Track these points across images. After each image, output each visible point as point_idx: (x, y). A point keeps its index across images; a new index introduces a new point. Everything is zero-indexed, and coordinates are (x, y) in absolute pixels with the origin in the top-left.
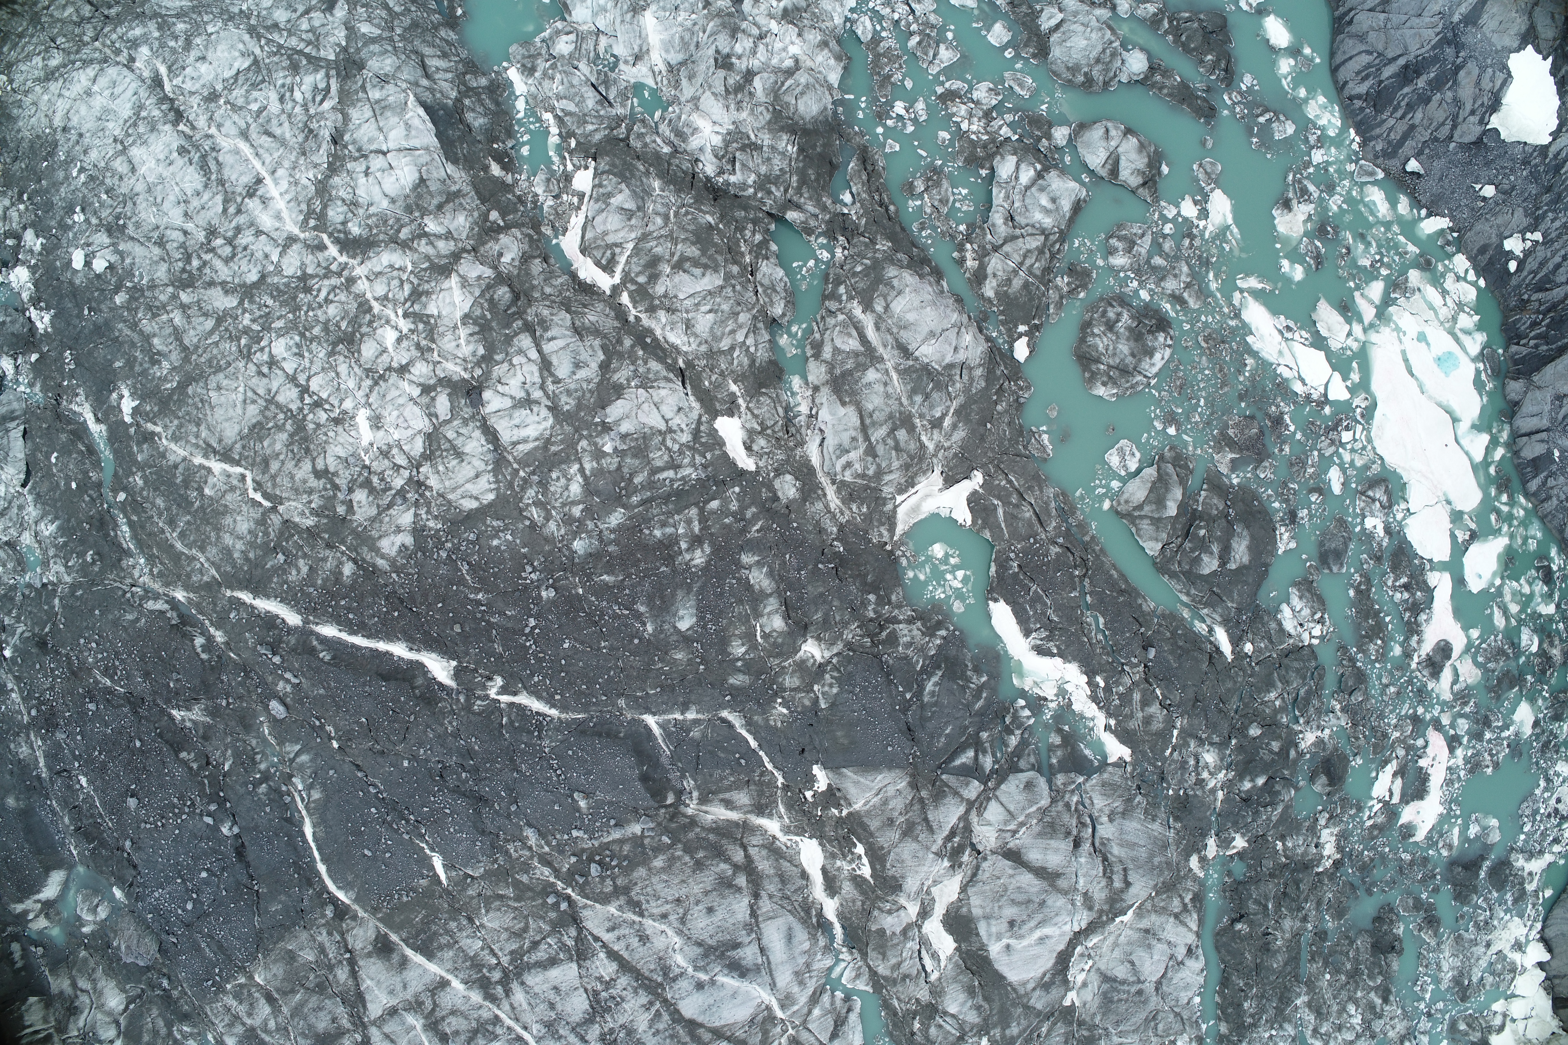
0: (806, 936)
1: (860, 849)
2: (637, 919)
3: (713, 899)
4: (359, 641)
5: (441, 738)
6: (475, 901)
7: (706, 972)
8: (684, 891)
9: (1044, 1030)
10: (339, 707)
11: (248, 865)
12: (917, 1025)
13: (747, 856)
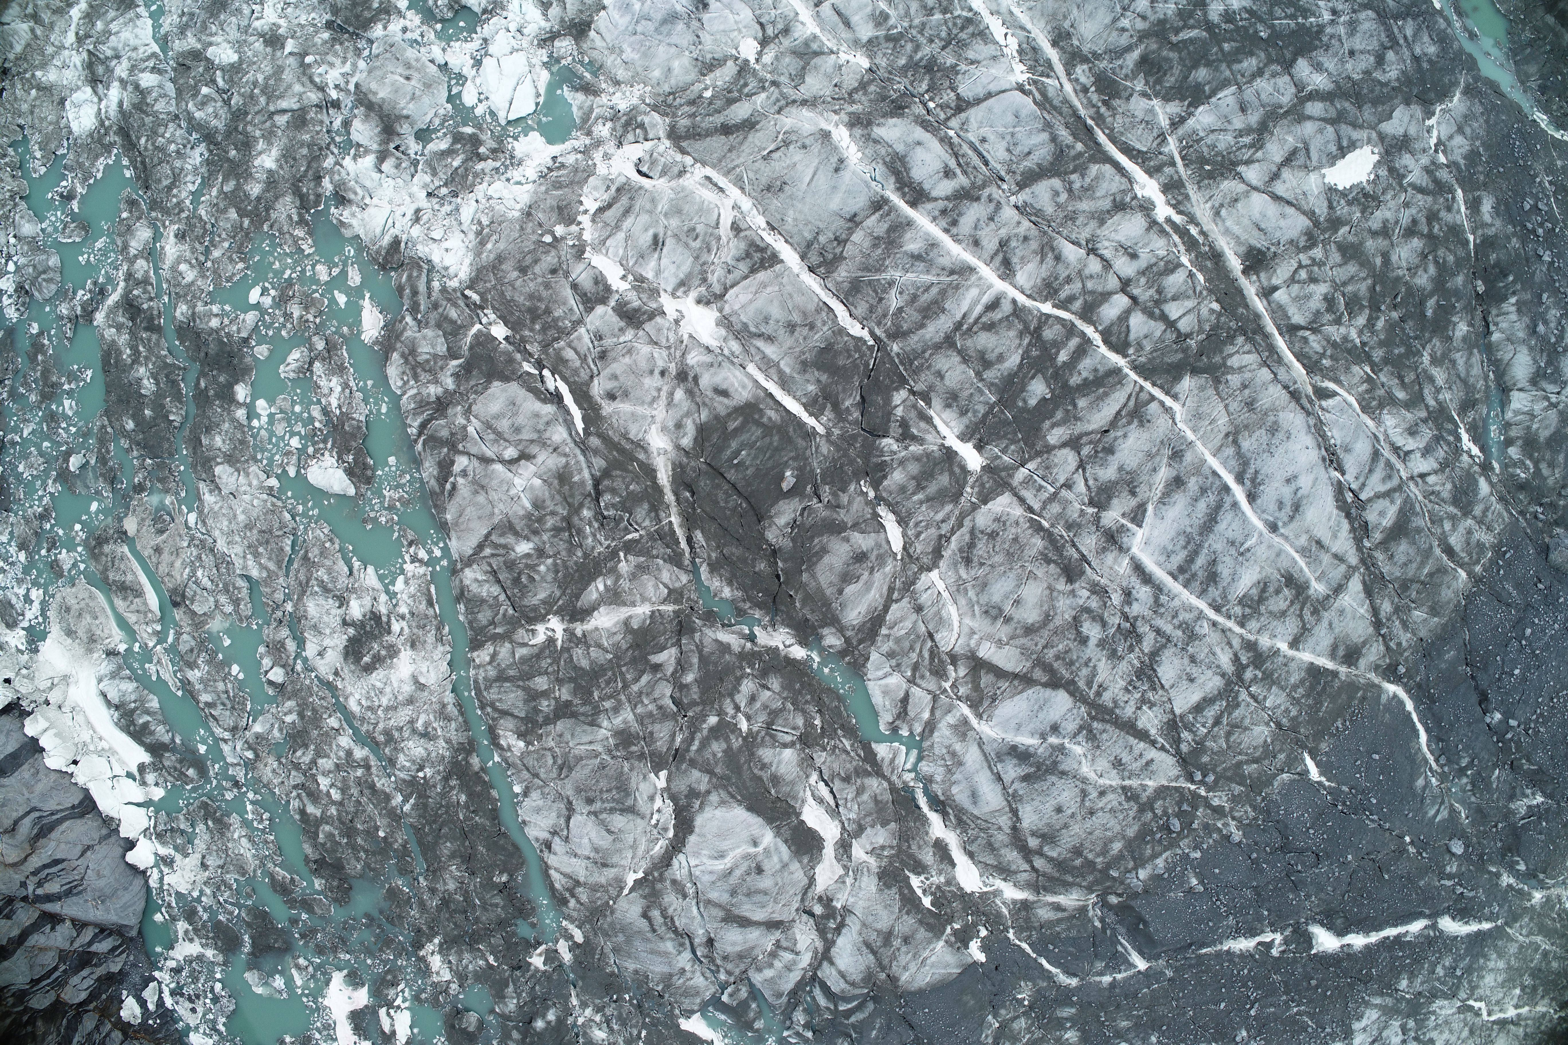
0: (957, 798)
1: (927, 902)
2: (1127, 783)
3: (1057, 821)
4: (1391, 932)
5: (1320, 888)
6: (1277, 748)
7: (1051, 746)
8: (1088, 824)
9: (679, 739)
10: (1409, 879)
11: (1476, 687)
12: (817, 722)
13: (1030, 862)
